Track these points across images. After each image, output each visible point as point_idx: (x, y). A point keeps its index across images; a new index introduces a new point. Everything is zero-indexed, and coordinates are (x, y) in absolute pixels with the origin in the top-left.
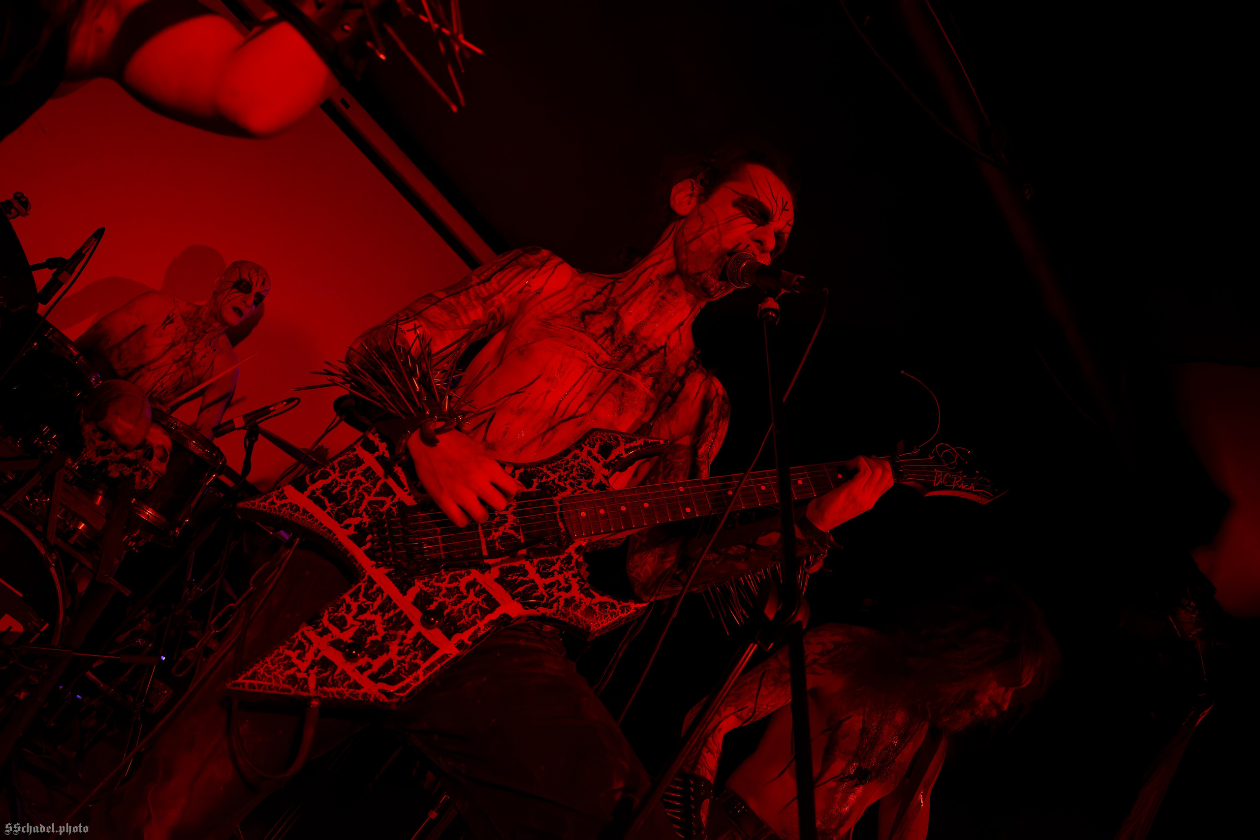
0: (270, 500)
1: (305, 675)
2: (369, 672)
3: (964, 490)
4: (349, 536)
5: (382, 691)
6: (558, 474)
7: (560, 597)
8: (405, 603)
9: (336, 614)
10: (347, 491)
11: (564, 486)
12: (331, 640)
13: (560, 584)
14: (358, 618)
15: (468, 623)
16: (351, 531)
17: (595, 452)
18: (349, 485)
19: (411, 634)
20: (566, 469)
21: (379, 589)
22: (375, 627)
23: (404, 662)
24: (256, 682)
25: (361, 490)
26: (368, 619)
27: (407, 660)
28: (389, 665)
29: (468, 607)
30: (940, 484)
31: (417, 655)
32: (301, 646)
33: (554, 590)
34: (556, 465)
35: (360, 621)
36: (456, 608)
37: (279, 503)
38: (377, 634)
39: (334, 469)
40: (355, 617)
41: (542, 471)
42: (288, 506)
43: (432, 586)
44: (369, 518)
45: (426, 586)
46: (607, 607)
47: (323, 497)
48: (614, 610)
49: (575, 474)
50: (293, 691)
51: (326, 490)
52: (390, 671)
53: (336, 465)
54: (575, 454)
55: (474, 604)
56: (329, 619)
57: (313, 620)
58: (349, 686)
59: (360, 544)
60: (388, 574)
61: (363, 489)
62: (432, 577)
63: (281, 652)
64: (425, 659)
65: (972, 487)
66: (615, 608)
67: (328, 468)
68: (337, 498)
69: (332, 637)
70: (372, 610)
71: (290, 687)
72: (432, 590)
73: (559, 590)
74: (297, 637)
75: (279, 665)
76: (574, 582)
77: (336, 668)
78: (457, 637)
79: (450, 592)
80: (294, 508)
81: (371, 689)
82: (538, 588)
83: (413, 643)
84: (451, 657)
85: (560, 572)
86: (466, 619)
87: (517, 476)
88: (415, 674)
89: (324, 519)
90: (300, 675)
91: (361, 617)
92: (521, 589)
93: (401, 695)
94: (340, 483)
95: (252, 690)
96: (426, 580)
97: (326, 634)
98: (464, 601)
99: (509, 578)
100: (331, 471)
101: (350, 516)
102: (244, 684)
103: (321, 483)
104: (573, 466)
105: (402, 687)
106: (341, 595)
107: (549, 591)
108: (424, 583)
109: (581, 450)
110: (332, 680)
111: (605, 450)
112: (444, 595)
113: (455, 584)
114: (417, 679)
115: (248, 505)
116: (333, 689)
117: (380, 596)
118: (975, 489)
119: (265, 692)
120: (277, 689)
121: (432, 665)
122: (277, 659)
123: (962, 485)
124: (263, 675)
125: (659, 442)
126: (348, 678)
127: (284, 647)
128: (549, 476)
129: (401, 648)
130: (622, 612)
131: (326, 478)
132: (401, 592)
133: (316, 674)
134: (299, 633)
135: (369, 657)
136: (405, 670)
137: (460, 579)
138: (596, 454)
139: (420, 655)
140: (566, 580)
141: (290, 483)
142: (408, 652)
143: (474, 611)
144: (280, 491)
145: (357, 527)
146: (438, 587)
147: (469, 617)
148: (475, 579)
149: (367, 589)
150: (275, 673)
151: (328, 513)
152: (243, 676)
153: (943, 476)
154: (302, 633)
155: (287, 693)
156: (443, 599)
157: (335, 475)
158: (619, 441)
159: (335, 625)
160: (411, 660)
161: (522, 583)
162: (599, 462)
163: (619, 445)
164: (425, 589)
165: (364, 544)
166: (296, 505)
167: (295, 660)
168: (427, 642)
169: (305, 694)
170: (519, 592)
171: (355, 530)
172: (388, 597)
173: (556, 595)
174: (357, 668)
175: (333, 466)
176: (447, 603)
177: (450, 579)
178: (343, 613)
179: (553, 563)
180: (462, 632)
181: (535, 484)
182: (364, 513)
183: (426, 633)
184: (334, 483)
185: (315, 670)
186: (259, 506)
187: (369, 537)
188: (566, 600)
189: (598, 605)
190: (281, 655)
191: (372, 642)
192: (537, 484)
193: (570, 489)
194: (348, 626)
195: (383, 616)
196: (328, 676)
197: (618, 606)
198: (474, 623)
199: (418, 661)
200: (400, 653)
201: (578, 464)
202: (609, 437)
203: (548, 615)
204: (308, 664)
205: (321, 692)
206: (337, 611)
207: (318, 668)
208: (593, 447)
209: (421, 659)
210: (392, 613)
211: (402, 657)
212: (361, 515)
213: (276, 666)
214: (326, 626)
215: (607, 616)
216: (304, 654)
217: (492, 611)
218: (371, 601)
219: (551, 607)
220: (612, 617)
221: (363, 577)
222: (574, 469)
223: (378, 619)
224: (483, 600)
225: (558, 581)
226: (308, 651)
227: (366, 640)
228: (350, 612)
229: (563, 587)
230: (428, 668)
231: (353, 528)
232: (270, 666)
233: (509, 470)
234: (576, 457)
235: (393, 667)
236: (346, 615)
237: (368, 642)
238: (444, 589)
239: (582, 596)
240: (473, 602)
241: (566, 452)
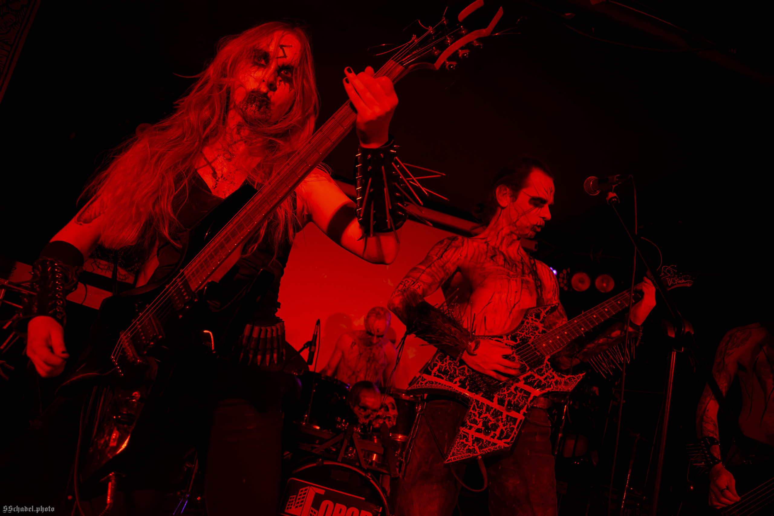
0: (420, 383)
1: (473, 447)
2: (496, 437)
3: (681, 283)
4: (459, 386)
5: (505, 443)
6: (525, 332)
7: (552, 381)
8: (495, 405)
9: (471, 419)
10: (448, 368)
11: (529, 336)
12: (475, 430)
13: (549, 377)
14: (480, 418)
15: (523, 404)
16: (458, 384)
17: (534, 317)
18: (447, 366)
19: (504, 417)
20: (527, 329)
21: (482, 403)
22: (489, 419)
23: (507, 428)
24: (455, 457)
25: (453, 366)
26: (484, 417)
27: (508, 427)
28: (502, 432)
29: (519, 398)
30: (671, 284)
31: (511, 424)
32: (465, 436)
33: (548, 379)
34: (522, 329)
35: (482, 418)
36: (515, 400)
37: (424, 382)
38: (491, 421)
39: (438, 361)
40: (479, 417)
41: (518, 333)
42: (428, 383)
43: (502, 395)
44: (462, 376)
45: (499, 395)
46: (572, 380)
47: (440, 374)
48: (575, 379)
49: (531, 330)
50: (471, 455)
51: (439, 371)
52: (504, 434)
53: (437, 359)
54: (527, 322)
55: (521, 396)
56: (469, 422)
57: (464, 424)
58: (492, 445)
59: (465, 388)
60: (482, 396)
61: (453, 365)
62: (500, 391)
63: (458, 441)
64: (514, 424)
65: (683, 281)
66: (575, 378)
67: (435, 361)
68: (446, 372)
69: (475, 428)
70: (484, 413)
71: (469, 454)
72: (502, 396)
73: (550, 379)
74: (461, 433)
75: (461, 447)
76: (554, 373)
77: (483, 440)
78: (522, 411)
79: (510, 394)
80: (431, 382)
81: (501, 444)
82: (542, 381)
83: (506, 420)
84: (523, 420)
85: (547, 372)
86: (521, 404)
87: (509, 339)
88: (514, 432)
89: (444, 383)
90: (471, 448)
91: (481, 417)
92: (535, 384)
93: (512, 442)
94: (443, 366)
95: (456, 460)
96: (498, 393)
97: (472, 428)
98: (517, 396)
99: (529, 381)
100: (437, 362)
101: (454, 378)
102: (451, 459)
103: (436, 369)
104: (528, 327)
105: (512, 438)
106: (469, 411)
107: (547, 381)
108: (498, 395)
109: (528, 319)
110: (484, 445)
111: (538, 316)
112: (508, 397)
113: (509, 391)
114: (515, 433)
115: (412, 388)
116: (486, 449)
117: (484, 406)
118: (685, 281)
119: (461, 459)
120: (465, 456)
121: (518, 426)
122: (458, 445)
123: (679, 281)
124: (457, 453)
125: (556, 305)
126: (490, 442)
127: (458, 439)
128: (521, 335)
129: (503, 423)
130: (578, 379)
131: (436, 366)
132: (491, 401)
133: (477, 445)
134: (461, 432)
135: (493, 431)
136: (510, 432)
137: (510, 388)
138: (534, 319)
139: (512, 424)
140: (551, 374)
141: (423, 373)
142: (507, 424)
143: (523, 399)
144: (421, 378)
145: (460, 381)
146: (504, 394)
147: (522, 402)
148: (516, 386)
149: (477, 405)
150: (461, 450)
151: (445, 380)
152: (449, 456)
153: (670, 280)
154: (462, 431)
155: (469, 457)
156: (508, 398)
157: (439, 364)
158: (540, 310)
159: (473, 423)
160: (509, 427)
161: (535, 381)
162: (537, 322)
163: (541, 312)
164: (499, 397)
165: (466, 387)
166: (431, 381)
167: (466, 443)
168: (511, 418)
169: (476, 455)
170: (536, 385)
171: (460, 383)
172: (487, 405)
173: (550, 381)
174: (491, 437)
175: (436, 360)
176: (511, 399)
177: (507, 389)
178: (474, 418)
179: (542, 369)
180: (523, 409)
181: (518, 340)
182: (459, 375)
183: (509, 414)
184: (441, 367)
185: (476, 444)
186: (417, 387)
187: (466, 384)
188: (555, 382)
189: (568, 380)
190: (459, 442)
191: (490, 425)
192: (519, 339)
193: (532, 337)
194: (478, 422)
195: (489, 413)
196: (482, 444)
197: (576, 377)
198: (525, 404)
199: (513, 426)
200: (504, 425)
201: (530, 325)
202: (536, 310)
203: (550, 391)
204: (471, 442)
205: (482, 451)
206: (471, 418)
207: (476, 443)
208: (532, 316)
209: (513, 425)
210: (492, 411)
211: (506, 427)
212: (458, 376)
213: (460, 447)
214: (470, 425)
215: (573, 383)
216: (468, 439)
217: (529, 396)
218: (482, 409)
219: (550, 387)
220: (575, 382)
221: (473, 401)
222: (530, 328)
223: (488, 415)
224: (524, 393)
225: (547, 376)
226: (468, 437)
227: (488, 425)
228: (476, 416)
229: (551, 377)
230: (518, 427)
231: (458, 383)
232: (457, 448)
233: (505, 337)
234: (528, 323)
235: (504, 432)
236: (475, 418)
237: (489, 425)
238: (506, 394)
239: (560, 378)
240: (520, 395)
241: (523, 322)
